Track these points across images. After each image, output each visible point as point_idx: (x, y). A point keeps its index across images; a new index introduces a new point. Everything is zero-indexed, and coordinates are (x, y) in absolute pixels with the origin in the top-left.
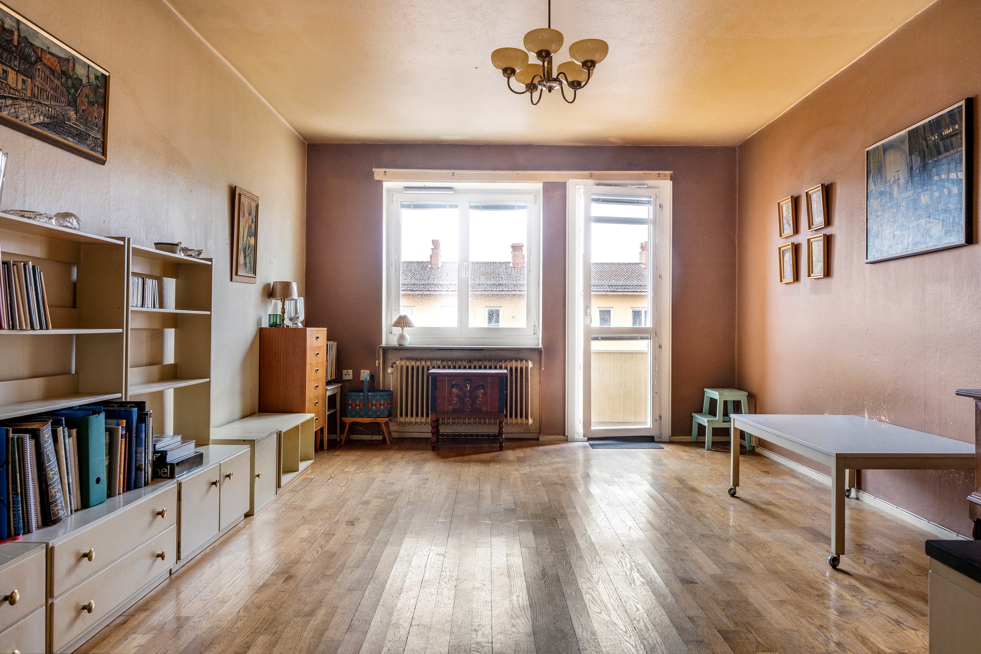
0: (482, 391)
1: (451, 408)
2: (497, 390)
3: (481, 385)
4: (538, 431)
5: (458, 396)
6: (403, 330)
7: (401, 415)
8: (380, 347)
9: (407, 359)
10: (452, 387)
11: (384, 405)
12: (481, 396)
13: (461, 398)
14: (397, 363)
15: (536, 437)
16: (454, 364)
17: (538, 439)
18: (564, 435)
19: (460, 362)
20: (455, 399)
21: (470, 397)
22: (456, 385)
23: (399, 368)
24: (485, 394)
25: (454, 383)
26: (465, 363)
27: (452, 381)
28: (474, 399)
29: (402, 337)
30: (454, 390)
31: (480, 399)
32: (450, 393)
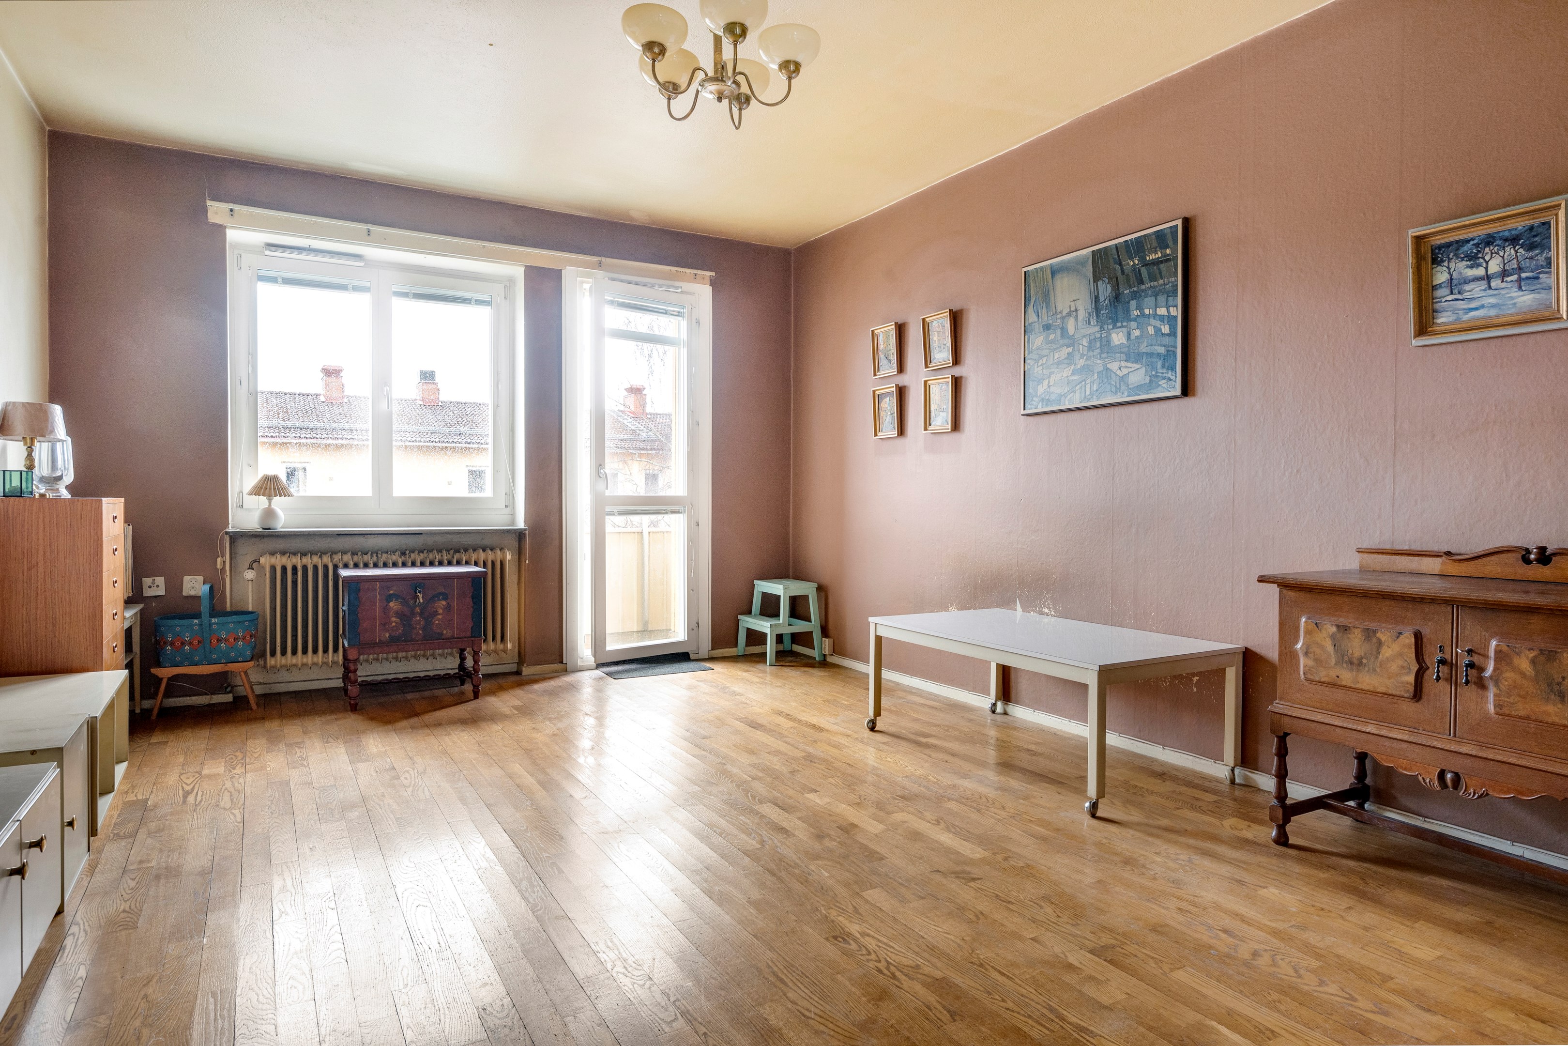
0: (444, 603)
1: (387, 635)
2: (469, 600)
3: (440, 594)
4: (516, 660)
5: (400, 615)
6: (270, 501)
7: (273, 654)
8: (227, 533)
9: (283, 553)
10: (389, 598)
11: (244, 638)
12: (441, 611)
13: (405, 618)
14: (262, 560)
15: (515, 670)
16: (375, 558)
17: (518, 673)
18: (562, 662)
19: (385, 555)
20: (394, 619)
21: (421, 614)
22: (396, 596)
23: (268, 569)
24: (448, 608)
25: (391, 592)
26: (394, 558)
27: (389, 588)
28: (428, 615)
29: (269, 513)
30: (392, 604)
31: (440, 617)
32: (386, 610)
